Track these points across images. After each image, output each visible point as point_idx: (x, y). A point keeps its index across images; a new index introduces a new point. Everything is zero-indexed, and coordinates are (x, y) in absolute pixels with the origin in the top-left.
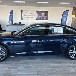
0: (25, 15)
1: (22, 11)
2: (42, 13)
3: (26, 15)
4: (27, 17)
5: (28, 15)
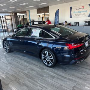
0: (74, 12)
1: (71, 8)
3: (76, 12)
4: (77, 14)
5: (78, 12)
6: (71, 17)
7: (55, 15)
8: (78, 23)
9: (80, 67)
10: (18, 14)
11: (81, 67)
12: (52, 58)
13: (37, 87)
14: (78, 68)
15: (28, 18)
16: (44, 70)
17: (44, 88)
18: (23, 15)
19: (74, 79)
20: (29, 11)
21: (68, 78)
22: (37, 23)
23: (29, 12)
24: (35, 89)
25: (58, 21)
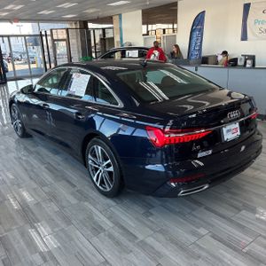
0: (256, 21)
3: (263, 22)
6: (244, 37)
7: (192, 31)
8: (253, 58)
9: (202, 209)
10: (90, 25)
11: (207, 209)
12: (111, 169)
13: (32, 253)
14: (193, 210)
15: (117, 39)
16: (86, 203)
17: (51, 262)
18: (104, 29)
19: (158, 246)
20: (120, 15)
21: (142, 241)
22: (135, 54)
23: (120, 18)
24: (23, 260)
25: (200, 50)
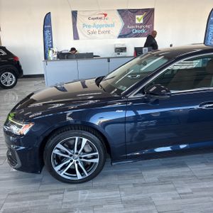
0: (84, 25)
1: (74, 14)
2: (137, 17)
3: (89, 26)
5: (95, 26)
